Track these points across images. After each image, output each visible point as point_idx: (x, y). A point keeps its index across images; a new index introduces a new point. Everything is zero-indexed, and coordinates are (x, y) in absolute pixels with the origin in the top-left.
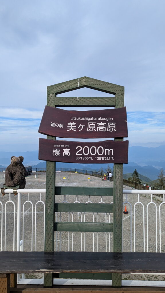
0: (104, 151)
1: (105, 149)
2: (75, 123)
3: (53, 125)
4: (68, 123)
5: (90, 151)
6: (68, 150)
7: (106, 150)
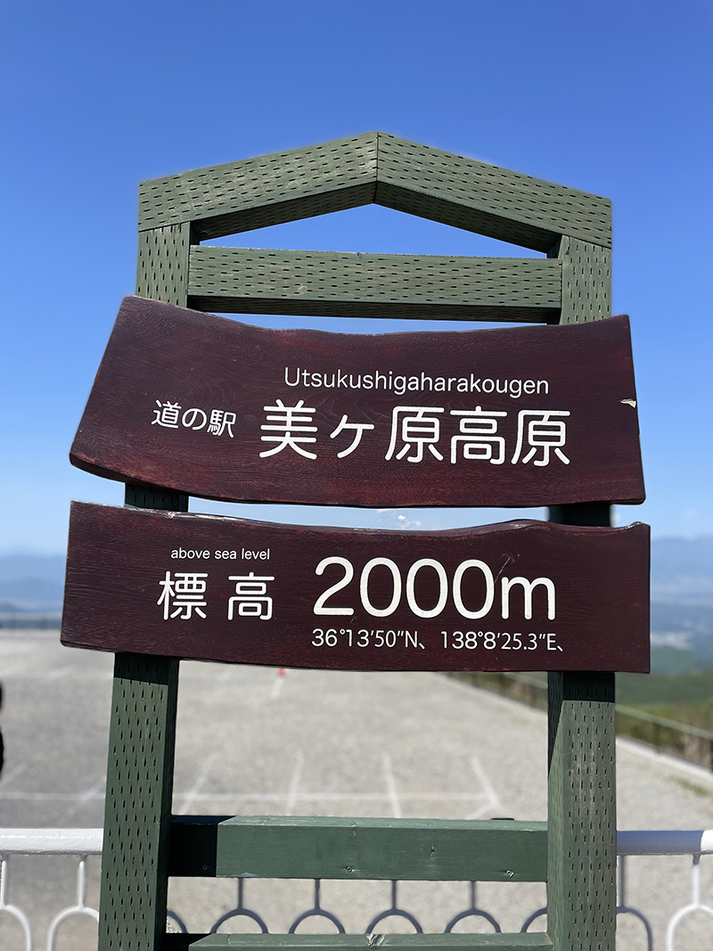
0: (499, 590)
1: (505, 580)
2: (313, 410)
3: (168, 415)
4: (266, 408)
5: (404, 588)
6: (262, 581)
7: (507, 584)
